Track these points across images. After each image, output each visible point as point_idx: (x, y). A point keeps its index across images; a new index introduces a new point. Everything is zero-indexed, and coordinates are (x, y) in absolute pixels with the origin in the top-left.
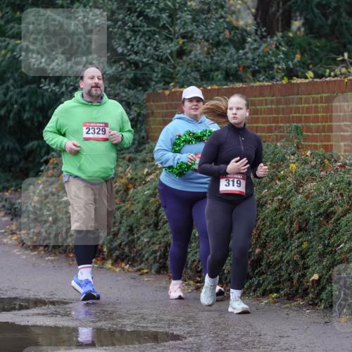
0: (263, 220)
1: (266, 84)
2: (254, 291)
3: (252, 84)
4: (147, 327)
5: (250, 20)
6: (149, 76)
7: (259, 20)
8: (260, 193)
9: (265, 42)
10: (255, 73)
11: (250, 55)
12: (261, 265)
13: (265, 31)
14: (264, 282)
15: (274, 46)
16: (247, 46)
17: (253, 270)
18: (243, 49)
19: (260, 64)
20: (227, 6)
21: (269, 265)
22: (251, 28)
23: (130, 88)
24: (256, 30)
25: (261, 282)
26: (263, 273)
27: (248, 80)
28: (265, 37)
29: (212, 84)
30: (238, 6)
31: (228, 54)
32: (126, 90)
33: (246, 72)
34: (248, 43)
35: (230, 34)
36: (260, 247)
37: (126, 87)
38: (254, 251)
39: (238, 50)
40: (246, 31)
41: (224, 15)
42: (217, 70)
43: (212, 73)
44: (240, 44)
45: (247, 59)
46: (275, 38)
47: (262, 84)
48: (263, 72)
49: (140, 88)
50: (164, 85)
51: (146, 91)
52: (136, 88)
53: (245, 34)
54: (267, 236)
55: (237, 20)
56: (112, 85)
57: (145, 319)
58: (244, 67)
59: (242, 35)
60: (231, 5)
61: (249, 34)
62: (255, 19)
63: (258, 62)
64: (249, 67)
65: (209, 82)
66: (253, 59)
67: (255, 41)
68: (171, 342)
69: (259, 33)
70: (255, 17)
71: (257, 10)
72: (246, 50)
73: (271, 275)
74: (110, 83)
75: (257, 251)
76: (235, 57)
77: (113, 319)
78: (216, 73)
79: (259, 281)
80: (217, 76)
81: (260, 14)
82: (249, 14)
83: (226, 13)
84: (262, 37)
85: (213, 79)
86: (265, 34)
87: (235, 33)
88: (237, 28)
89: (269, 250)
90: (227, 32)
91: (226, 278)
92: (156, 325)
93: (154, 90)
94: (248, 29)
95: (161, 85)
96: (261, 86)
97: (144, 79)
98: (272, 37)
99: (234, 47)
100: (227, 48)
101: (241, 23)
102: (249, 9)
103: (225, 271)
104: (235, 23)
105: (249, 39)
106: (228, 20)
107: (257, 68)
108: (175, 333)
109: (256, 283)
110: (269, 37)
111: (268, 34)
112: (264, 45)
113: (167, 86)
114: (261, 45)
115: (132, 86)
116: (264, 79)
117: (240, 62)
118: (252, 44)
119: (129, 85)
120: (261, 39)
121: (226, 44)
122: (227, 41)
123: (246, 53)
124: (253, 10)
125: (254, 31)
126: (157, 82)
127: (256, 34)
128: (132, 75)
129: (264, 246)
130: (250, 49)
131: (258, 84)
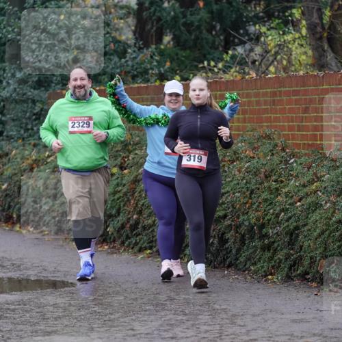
0: (140, 192)
1: (143, 85)
2: (133, 248)
3: (131, 86)
4: (47, 277)
5: (130, 35)
6: (50, 79)
7: (137, 36)
8: (137, 171)
9: (142, 53)
10: (134, 77)
11: (130, 63)
12: (137, 228)
13: (142, 44)
14: (140, 241)
15: (149, 56)
16: (128, 55)
17: (132, 232)
18: (125, 58)
19: (138, 70)
20: (112, 24)
21: (144, 228)
22: (131, 42)
23: (34, 89)
24: (135, 44)
25: (138, 241)
26: (139, 234)
27: (128, 83)
28: (142, 49)
29: (99, 86)
30: (121, 25)
31: (113, 62)
32: (32, 90)
33: (127, 76)
34: (129, 53)
35: (114, 46)
36: (138, 214)
37: (31, 88)
38: (133, 217)
39: (120, 59)
40: (127, 44)
41: (110, 31)
42: (104, 74)
43: (100, 77)
44: (123, 54)
45: (128, 66)
46: (150, 50)
47: (139, 85)
48: (140, 76)
49: (43, 89)
50: (63, 86)
51: (48, 90)
52: (39, 89)
53: (126, 46)
54: (143, 205)
55: (120, 35)
56: (21, 86)
57: (46, 270)
58: (125, 72)
59: (124, 47)
60: (115, 24)
61: (130, 47)
62: (135, 35)
63: (137, 69)
64: (129, 72)
65: (98, 84)
66: (133, 66)
67: (134, 51)
68: (66, 289)
69: (137, 45)
70: (135, 33)
71: (136, 27)
72: (127, 59)
73: (146, 235)
74: (19, 85)
75: (135, 217)
76: (118, 64)
77: (20, 270)
78: (103, 77)
79: (136, 240)
80: (104, 79)
81: (138, 30)
82: (129, 31)
83: (111, 29)
84: (140, 49)
85: (100, 82)
86: (142, 46)
87: (119, 45)
88: (120, 42)
89: (144, 216)
90: (112, 45)
91: (110, 238)
92: (55, 275)
93: (54, 90)
94: (129, 42)
95: (59, 86)
96: (138, 87)
97: (46, 82)
98: (147, 49)
99: (118, 57)
100: (112, 57)
101: (123, 38)
102: (129, 26)
103: (110, 233)
104: (118, 38)
105: (129, 51)
106: (112, 35)
107: (135, 73)
108: (70, 281)
109: (134, 242)
110: (145, 49)
111: (145, 47)
112: (141, 55)
113: (64, 87)
114: (139, 55)
115: (37, 87)
116: (141, 82)
117: (122, 69)
118: (132, 54)
119: (35, 87)
120: (139, 50)
121: (111, 54)
122: (112, 52)
123: (127, 61)
124: (133, 28)
125: (133, 44)
126: (56, 84)
127: (135, 46)
128: (37, 79)
129: (140, 213)
130: (130, 58)
131: (136, 85)
